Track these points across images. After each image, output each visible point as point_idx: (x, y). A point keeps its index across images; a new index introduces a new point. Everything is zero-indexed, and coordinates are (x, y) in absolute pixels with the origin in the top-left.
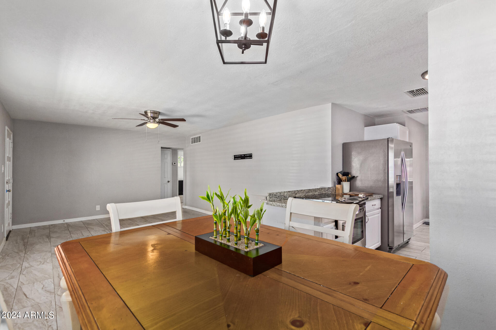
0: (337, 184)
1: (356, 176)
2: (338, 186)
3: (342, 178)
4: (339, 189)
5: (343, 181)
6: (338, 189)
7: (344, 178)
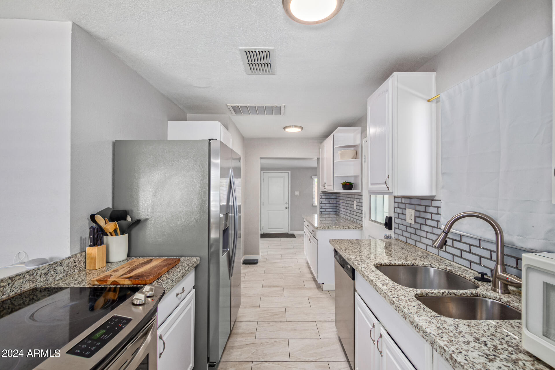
0: (90, 246)
1: (142, 217)
2: (92, 251)
3: (105, 228)
4: (94, 259)
5: (109, 234)
6: (92, 258)
7: (110, 226)
